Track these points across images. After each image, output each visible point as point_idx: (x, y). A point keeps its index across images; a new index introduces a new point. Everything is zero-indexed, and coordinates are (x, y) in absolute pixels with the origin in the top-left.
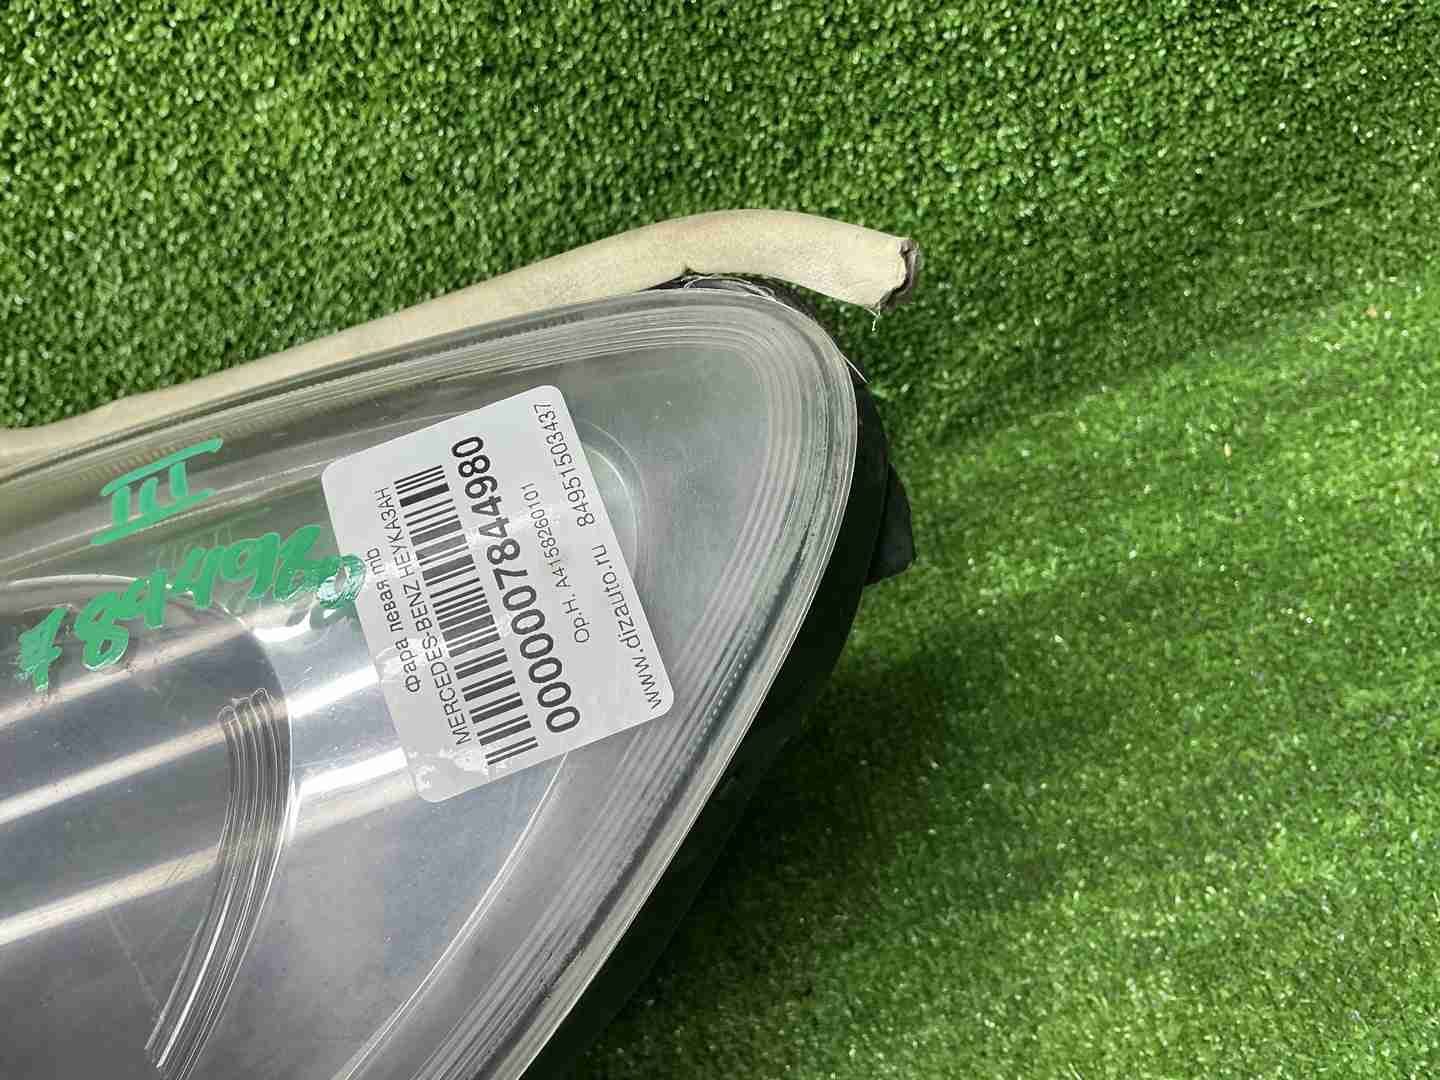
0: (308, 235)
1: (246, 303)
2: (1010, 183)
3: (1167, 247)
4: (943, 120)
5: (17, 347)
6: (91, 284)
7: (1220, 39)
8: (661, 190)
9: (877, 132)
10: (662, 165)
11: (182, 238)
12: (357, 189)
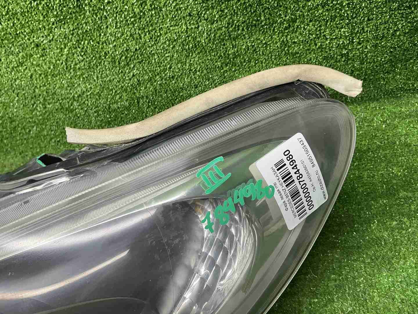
0: (163, 25)
1: (143, 40)
2: (342, 44)
3: (379, 69)
4: (328, 24)
5: (86, 40)
6: (107, 27)
7: (404, 16)
8: (252, 29)
9: (311, 24)
10: (254, 22)
11: (132, 20)
12: (178, 15)
